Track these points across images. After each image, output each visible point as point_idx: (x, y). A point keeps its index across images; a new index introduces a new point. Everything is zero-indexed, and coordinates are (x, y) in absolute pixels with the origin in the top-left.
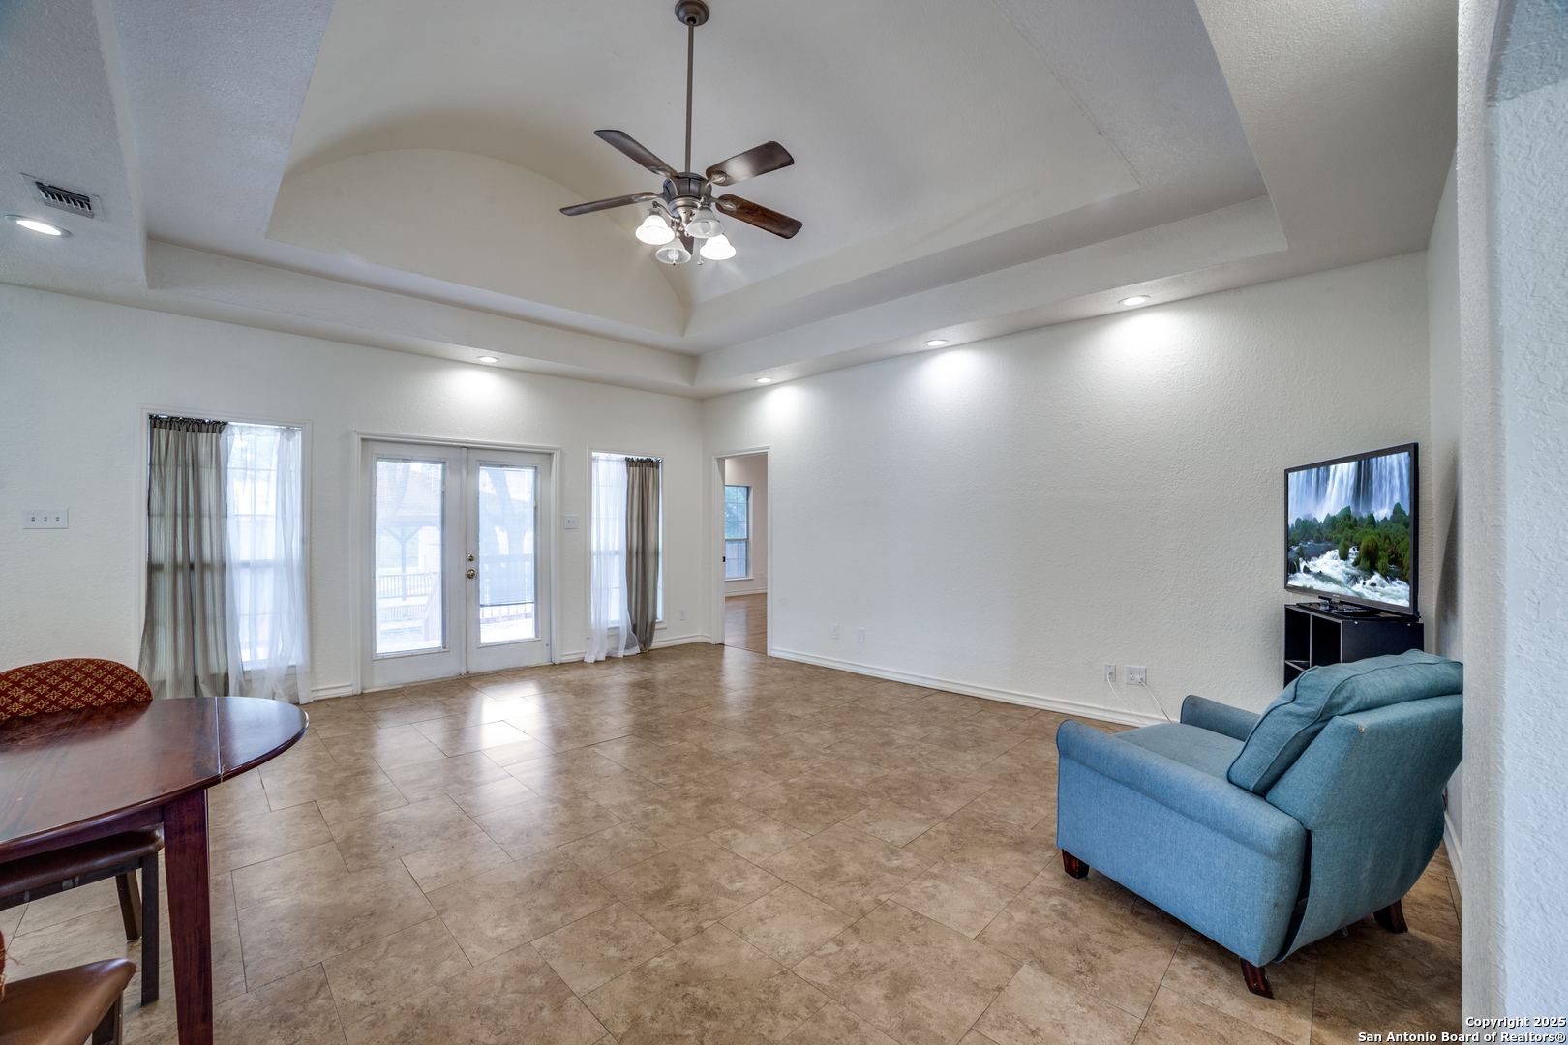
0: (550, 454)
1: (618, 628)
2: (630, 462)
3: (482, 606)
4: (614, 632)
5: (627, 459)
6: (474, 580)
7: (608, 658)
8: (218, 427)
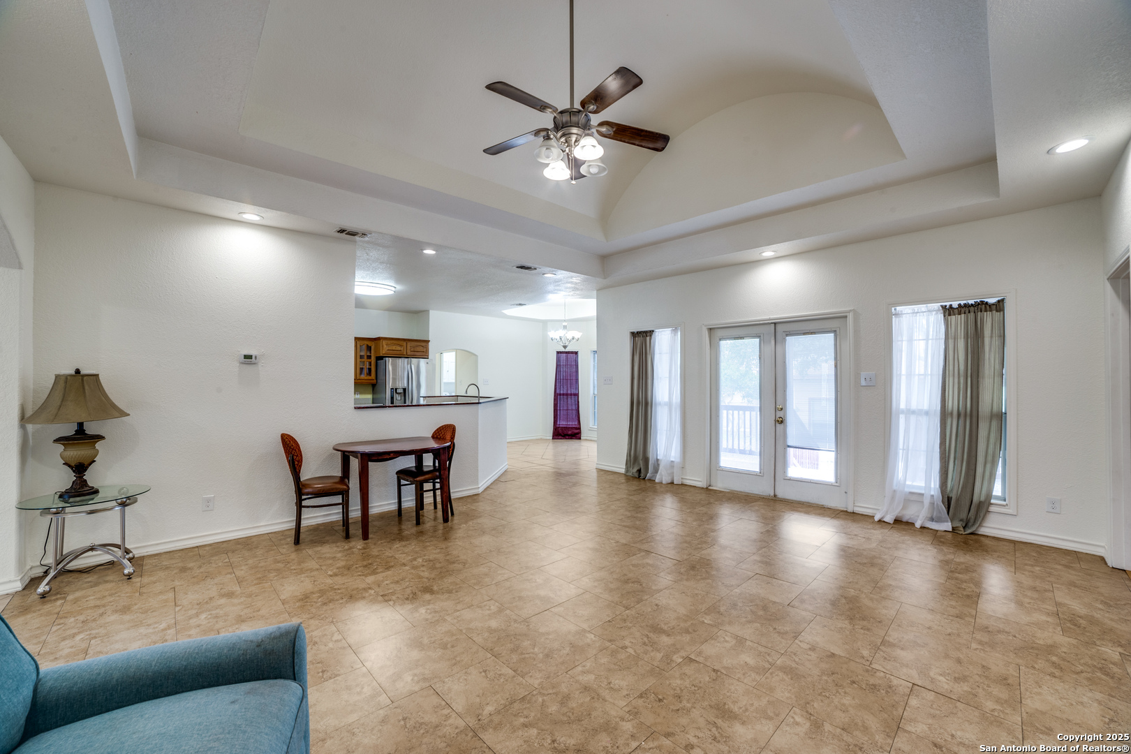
0: (846, 317)
1: (923, 495)
2: (948, 311)
3: (789, 446)
4: (914, 497)
5: (944, 308)
6: (782, 425)
7: (897, 521)
8: (651, 332)
